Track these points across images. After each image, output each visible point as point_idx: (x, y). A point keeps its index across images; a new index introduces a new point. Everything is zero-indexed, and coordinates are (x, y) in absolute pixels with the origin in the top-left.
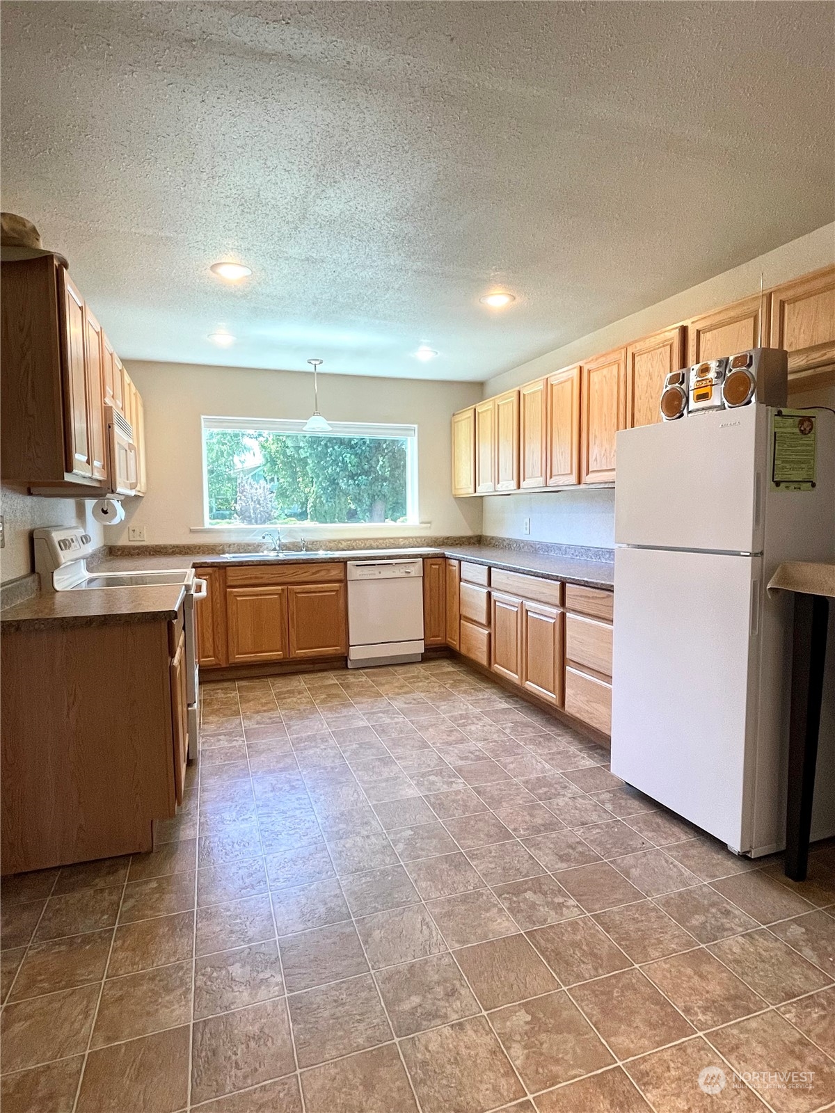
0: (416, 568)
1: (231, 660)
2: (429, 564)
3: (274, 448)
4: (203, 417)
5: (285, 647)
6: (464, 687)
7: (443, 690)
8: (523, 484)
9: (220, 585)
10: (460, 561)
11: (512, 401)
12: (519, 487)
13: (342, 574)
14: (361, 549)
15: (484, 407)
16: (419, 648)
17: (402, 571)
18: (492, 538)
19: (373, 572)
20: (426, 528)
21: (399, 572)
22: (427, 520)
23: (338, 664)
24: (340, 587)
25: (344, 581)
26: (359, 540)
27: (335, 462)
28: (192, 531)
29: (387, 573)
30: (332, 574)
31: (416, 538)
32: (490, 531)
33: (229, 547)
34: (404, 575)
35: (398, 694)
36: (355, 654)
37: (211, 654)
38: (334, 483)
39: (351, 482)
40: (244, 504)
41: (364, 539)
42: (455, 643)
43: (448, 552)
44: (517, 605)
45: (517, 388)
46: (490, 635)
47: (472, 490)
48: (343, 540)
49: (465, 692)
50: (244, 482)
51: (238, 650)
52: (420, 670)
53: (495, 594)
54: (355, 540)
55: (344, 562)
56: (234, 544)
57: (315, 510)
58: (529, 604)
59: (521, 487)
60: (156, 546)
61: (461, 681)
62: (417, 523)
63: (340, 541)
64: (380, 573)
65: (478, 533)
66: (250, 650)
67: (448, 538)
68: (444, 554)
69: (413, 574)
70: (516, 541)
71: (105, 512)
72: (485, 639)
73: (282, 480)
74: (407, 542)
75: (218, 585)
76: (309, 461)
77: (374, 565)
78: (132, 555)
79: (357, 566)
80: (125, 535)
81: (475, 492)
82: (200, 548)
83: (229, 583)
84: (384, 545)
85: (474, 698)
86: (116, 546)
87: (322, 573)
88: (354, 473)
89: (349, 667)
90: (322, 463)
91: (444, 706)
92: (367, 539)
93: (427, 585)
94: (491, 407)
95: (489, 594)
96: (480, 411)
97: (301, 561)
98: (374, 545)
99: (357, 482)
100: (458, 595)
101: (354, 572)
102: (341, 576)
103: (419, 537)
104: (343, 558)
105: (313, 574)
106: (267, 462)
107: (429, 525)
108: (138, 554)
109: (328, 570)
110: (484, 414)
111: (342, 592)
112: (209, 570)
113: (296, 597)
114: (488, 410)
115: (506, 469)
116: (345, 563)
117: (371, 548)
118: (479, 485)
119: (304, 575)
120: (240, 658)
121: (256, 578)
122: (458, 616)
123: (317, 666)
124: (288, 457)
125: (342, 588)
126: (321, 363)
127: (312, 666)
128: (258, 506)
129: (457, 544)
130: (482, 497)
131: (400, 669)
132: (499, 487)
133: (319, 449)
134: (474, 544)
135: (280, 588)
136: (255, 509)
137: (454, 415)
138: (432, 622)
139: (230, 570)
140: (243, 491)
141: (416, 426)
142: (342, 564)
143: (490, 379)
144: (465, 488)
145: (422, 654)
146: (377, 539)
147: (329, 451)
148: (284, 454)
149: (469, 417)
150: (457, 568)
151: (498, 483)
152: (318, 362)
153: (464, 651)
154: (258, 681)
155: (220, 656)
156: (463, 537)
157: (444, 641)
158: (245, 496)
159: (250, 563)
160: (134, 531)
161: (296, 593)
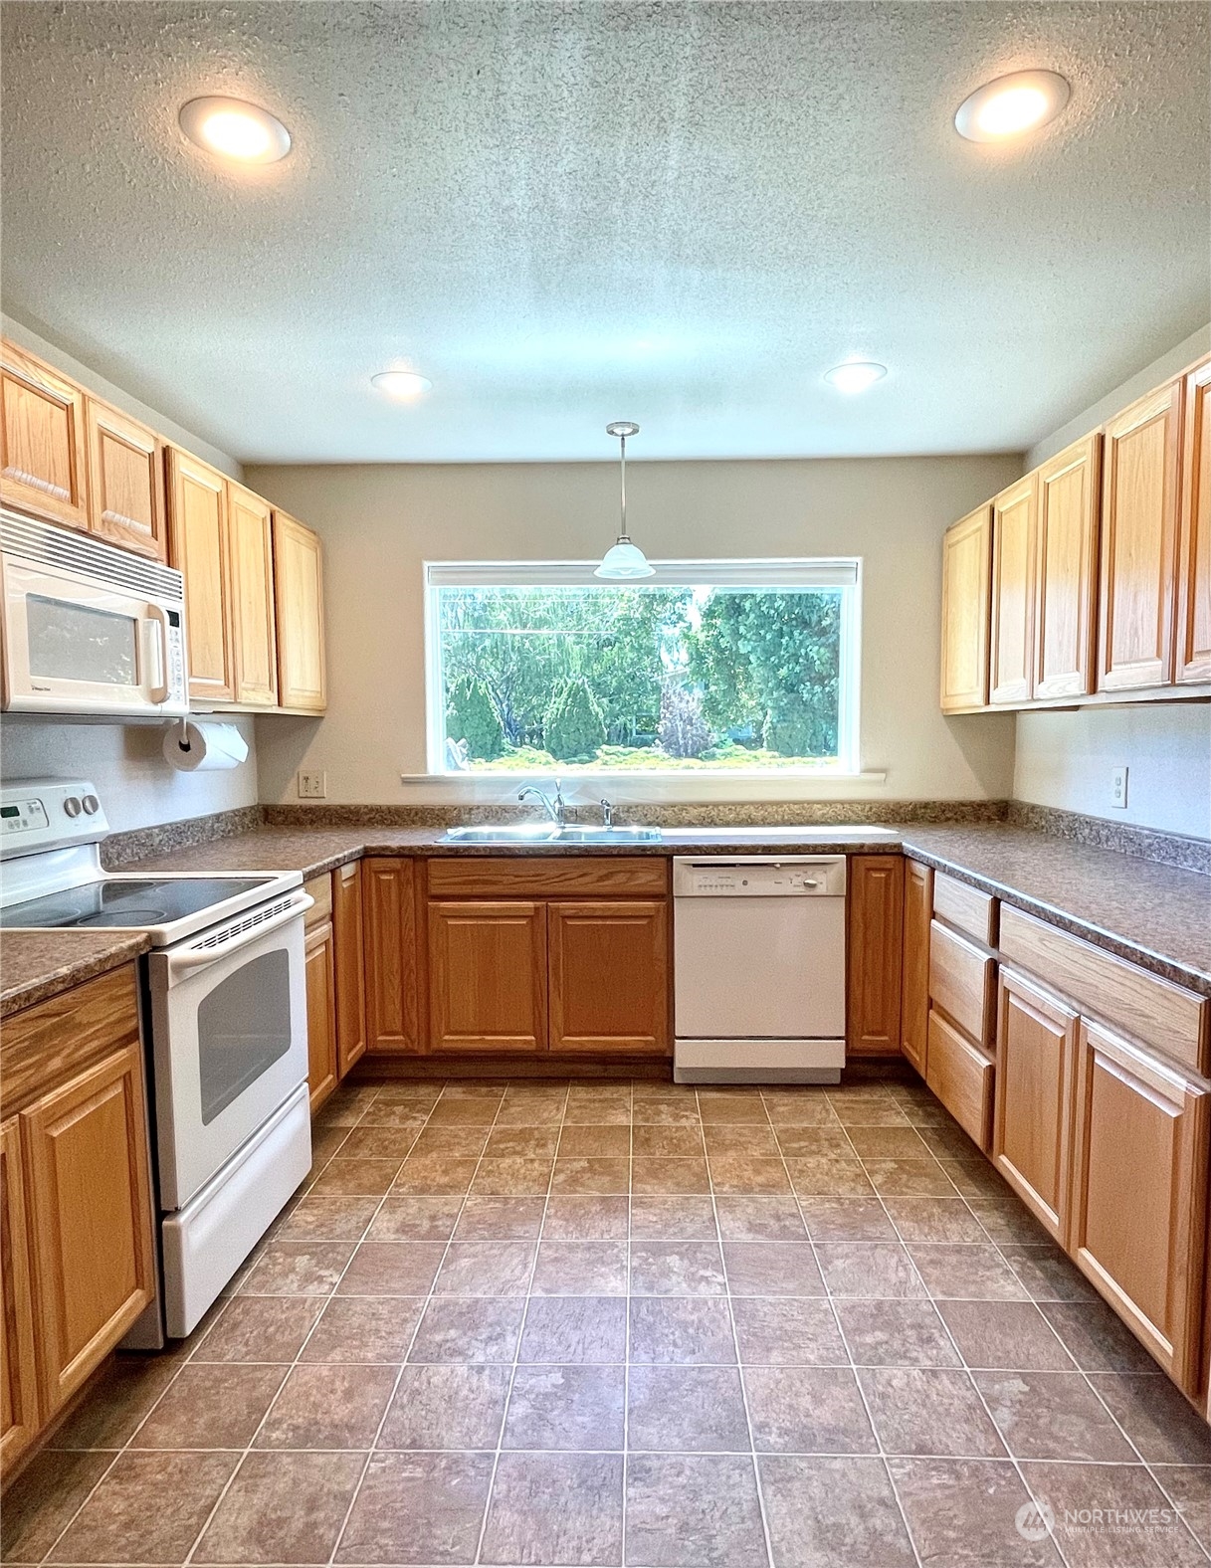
0: (831, 877)
1: (434, 1045)
2: (862, 868)
3: (702, 637)
4: (426, 564)
5: (540, 1029)
6: (919, 1192)
7: (861, 1194)
8: (1105, 681)
9: (415, 895)
10: (933, 870)
11: (1082, 466)
12: (1093, 688)
13: (662, 883)
14: (727, 824)
15: (1015, 499)
16: (833, 1057)
17: (796, 881)
18: (1033, 808)
19: (729, 882)
20: (877, 783)
21: (791, 883)
22: (876, 763)
23: (654, 1070)
24: (657, 909)
25: (666, 897)
26: (725, 804)
27: (795, 657)
28: (406, 782)
29: (761, 884)
30: (643, 881)
31: (851, 803)
32: (1032, 791)
33: (469, 813)
34: (801, 890)
35: (747, 1189)
36: (686, 1056)
37: (398, 1027)
38: (792, 691)
39: (818, 688)
40: (669, 725)
41: (734, 804)
42: (916, 1057)
43: (912, 841)
44: (1063, 1022)
45: (1098, 430)
46: (991, 1070)
47: (979, 699)
48: (691, 805)
49: (915, 1212)
50: (671, 692)
51: (447, 1027)
52: (829, 1112)
53: (1007, 973)
54: (716, 805)
55: (665, 856)
56: (478, 808)
57: (775, 734)
58: (1099, 1033)
59: (1100, 688)
60: (342, 807)
61: (918, 1170)
62: (856, 771)
63: (684, 806)
64: (745, 883)
65: (1001, 796)
66: (470, 1029)
67: (926, 805)
68: (899, 846)
69: (821, 890)
70: (1089, 823)
71: (186, 748)
72: (980, 1080)
73: (713, 688)
74: (829, 811)
75: (411, 892)
76: (752, 658)
77: (734, 865)
78: (301, 824)
79: (695, 865)
80: (292, 785)
81: (988, 702)
82: (416, 814)
83: (435, 891)
84: (778, 818)
85: (933, 1240)
86: (276, 806)
87: (621, 878)
88: (824, 673)
89: (676, 1081)
90: (772, 659)
91: (844, 1256)
92: (743, 804)
93: (858, 916)
94: (1029, 493)
95: (993, 968)
96: (1002, 510)
97: (576, 852)
98: (758, 814)
99: (827, 689)
100: (926, 948)
101: (688, 880)
102: (659, 886)
103: (859, 802)
104: (665, 848)
105: (601, 879)
106: (692, 659)
107: (883, 775)
108: (312, 822)
109: (632, 872)
110: (1013, 514)
111: (662, 918)
112: (396, 863)
113: (565, 925)
114: (1019, 504)
115: (1060, 644)
116: (669, 858)
117: (751, 822)
118: (996, 686)
119: (581, 880)
120: (451, 1041)
121: (486, 882)
122: (925, 1001)
123: (614, 1070)
124: (722, 651)
125: (662, 915)
126: (635, 431)
127: (599, 1067)
128: (689, 727)
129: (948, 819)
130: (1014, 713)
131: (784, 1102)
132: (1042, 691)
133: (769, 637)
134: (989, 819)
135: (531, 904)
136: (684, 733)
137: (948, 530)
138: (868, 1000)
139: (435, 866)
140: (669, 706)
141: (859, 560)
142: (663, 860)
143: (1037, 443)
144: (966, 695)
145: (842, 1069)
146: (762, 804)
147: (784, 641)
148: (717, 647)
149: (979, 529)
150: (924, 884)
151: (1041, 680)
152: (628, 430)
153: (933, 1086)
154: (484, 1090)
155: (414, 1036)
156: (962, 804)
157: (895, 1046)
158: (671, 713)
159: (473, 853)
160: (307, 779)
161: (564, 917)
